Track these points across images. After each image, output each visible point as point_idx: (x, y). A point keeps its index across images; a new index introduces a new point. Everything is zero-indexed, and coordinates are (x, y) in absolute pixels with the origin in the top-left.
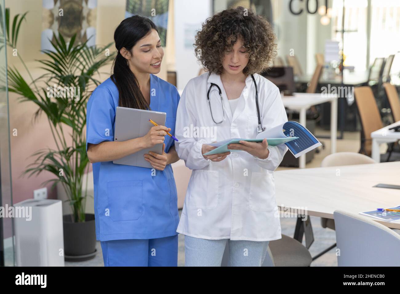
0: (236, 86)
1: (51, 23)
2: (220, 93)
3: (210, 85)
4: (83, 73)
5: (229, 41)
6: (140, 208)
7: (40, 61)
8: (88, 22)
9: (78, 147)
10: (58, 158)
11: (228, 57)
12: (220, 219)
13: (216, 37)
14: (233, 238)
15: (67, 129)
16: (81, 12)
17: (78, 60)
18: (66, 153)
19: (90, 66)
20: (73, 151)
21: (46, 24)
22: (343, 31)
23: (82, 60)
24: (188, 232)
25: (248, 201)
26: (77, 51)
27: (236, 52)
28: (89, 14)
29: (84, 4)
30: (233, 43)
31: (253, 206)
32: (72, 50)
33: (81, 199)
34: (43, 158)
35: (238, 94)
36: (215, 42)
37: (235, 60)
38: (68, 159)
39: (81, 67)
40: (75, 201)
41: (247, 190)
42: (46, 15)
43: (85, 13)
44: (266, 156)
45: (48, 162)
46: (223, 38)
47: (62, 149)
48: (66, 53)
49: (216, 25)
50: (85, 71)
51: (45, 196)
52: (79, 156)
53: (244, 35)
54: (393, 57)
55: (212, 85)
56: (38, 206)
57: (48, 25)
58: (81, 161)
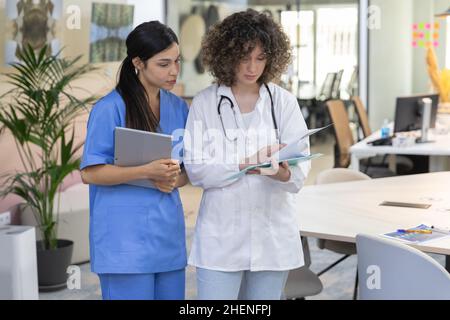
0: (248, 98)
1: (15, 34)
2: (232, 106)
3: (219, 98)
4: (52, 88)
5: (246, 48)
6: (143, 239)
7: (7, 75)
8: (53, 33)
9: (48, 168)
10: (26, 179)
11: (244, 66)
12: (237, 248)
13: (232, 44)
14: (253, 269)
15: (36, 149)
16: (45, 23)
17: (47, 74)
18: (35, 175)
19: (59, 80)
20: (43, 172)
21: (9, 35)
22: (298, 46)
23: (51, 74)
24: (200, 263)
25: (267, 226)
26: (46, 64)
27: (253, 60)
28: (54, 25)
29: (49, 14)
30: (251, 49)
31: (273, 231)
32: (42, 62)
33: (53, 224)
34: (11, 181)
35: (251, 107)
36: (230, 49)
37: (253, 69)
38: (37, 182)
39: (50, 82)
40: (46, 227)
41: (267, 215)
42: (10, 25)
43: (50, 24)
44: (288, 178)
45: (17, 184)
46: (239, 45)
47: (30, 171)
48: (35, 65)
49: (230, 29)
50: (54, 86)
51: (9, 221)
52: (49, 177)
53: (263, 41)
54: (342, 71)
55: (223, 97)
56: (9, 233)
57: (12, 36)
58: (52, 182)
